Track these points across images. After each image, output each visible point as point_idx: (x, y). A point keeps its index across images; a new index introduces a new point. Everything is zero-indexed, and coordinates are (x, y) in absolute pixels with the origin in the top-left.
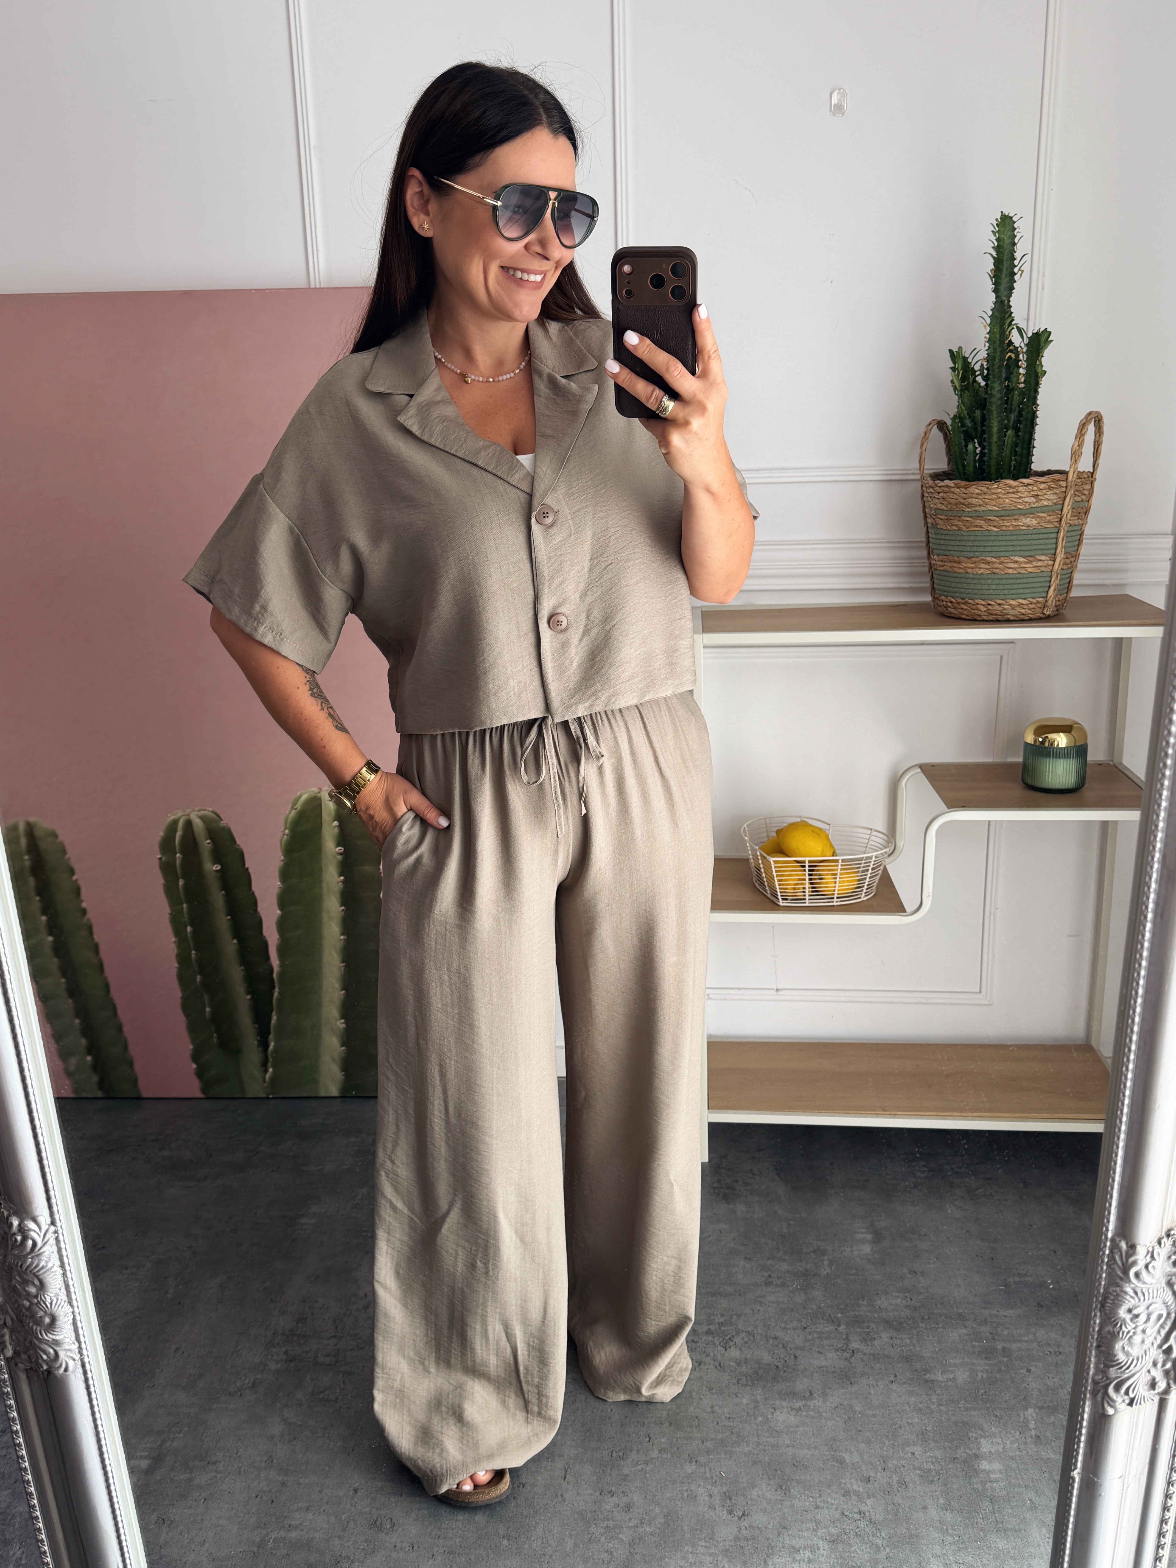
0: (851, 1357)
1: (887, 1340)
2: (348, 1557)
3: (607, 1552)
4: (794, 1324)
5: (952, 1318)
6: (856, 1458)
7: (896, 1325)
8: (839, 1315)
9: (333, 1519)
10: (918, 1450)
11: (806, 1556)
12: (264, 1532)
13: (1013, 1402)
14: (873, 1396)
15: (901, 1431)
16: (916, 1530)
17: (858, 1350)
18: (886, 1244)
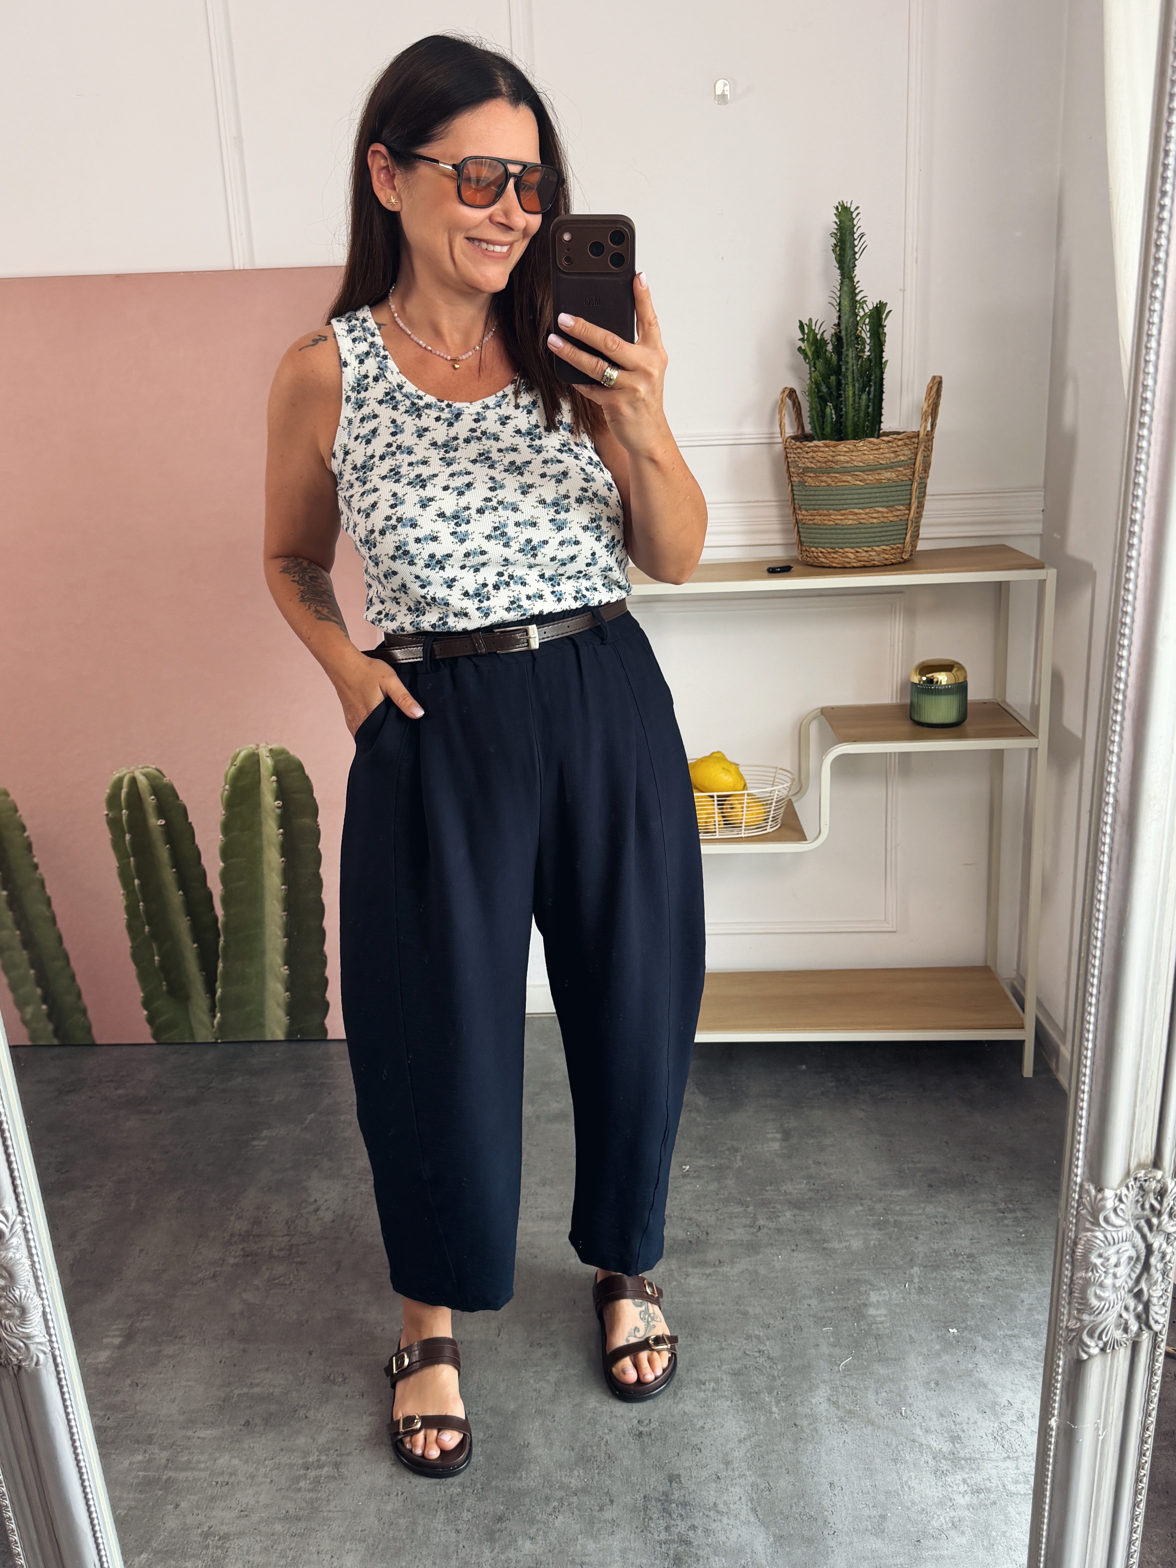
0: (757, 1232)
1: (790, 1217)
2: (304, 1406)
3: (535, 1390)
4: (707, 1207)
5: (849, 1198)
6: (758, 1310)
7: (799, 1205)
8: (748, 1199)
9: (290, 1377)
10: (814, 1302)
11: (711, 1386)
12: (229, 1389)
13: (901, 1263)
14: (775, 1263)
15: (800, 1289)
16: (809, 1363)
17: (763, 1226)
18: (794, 1141)
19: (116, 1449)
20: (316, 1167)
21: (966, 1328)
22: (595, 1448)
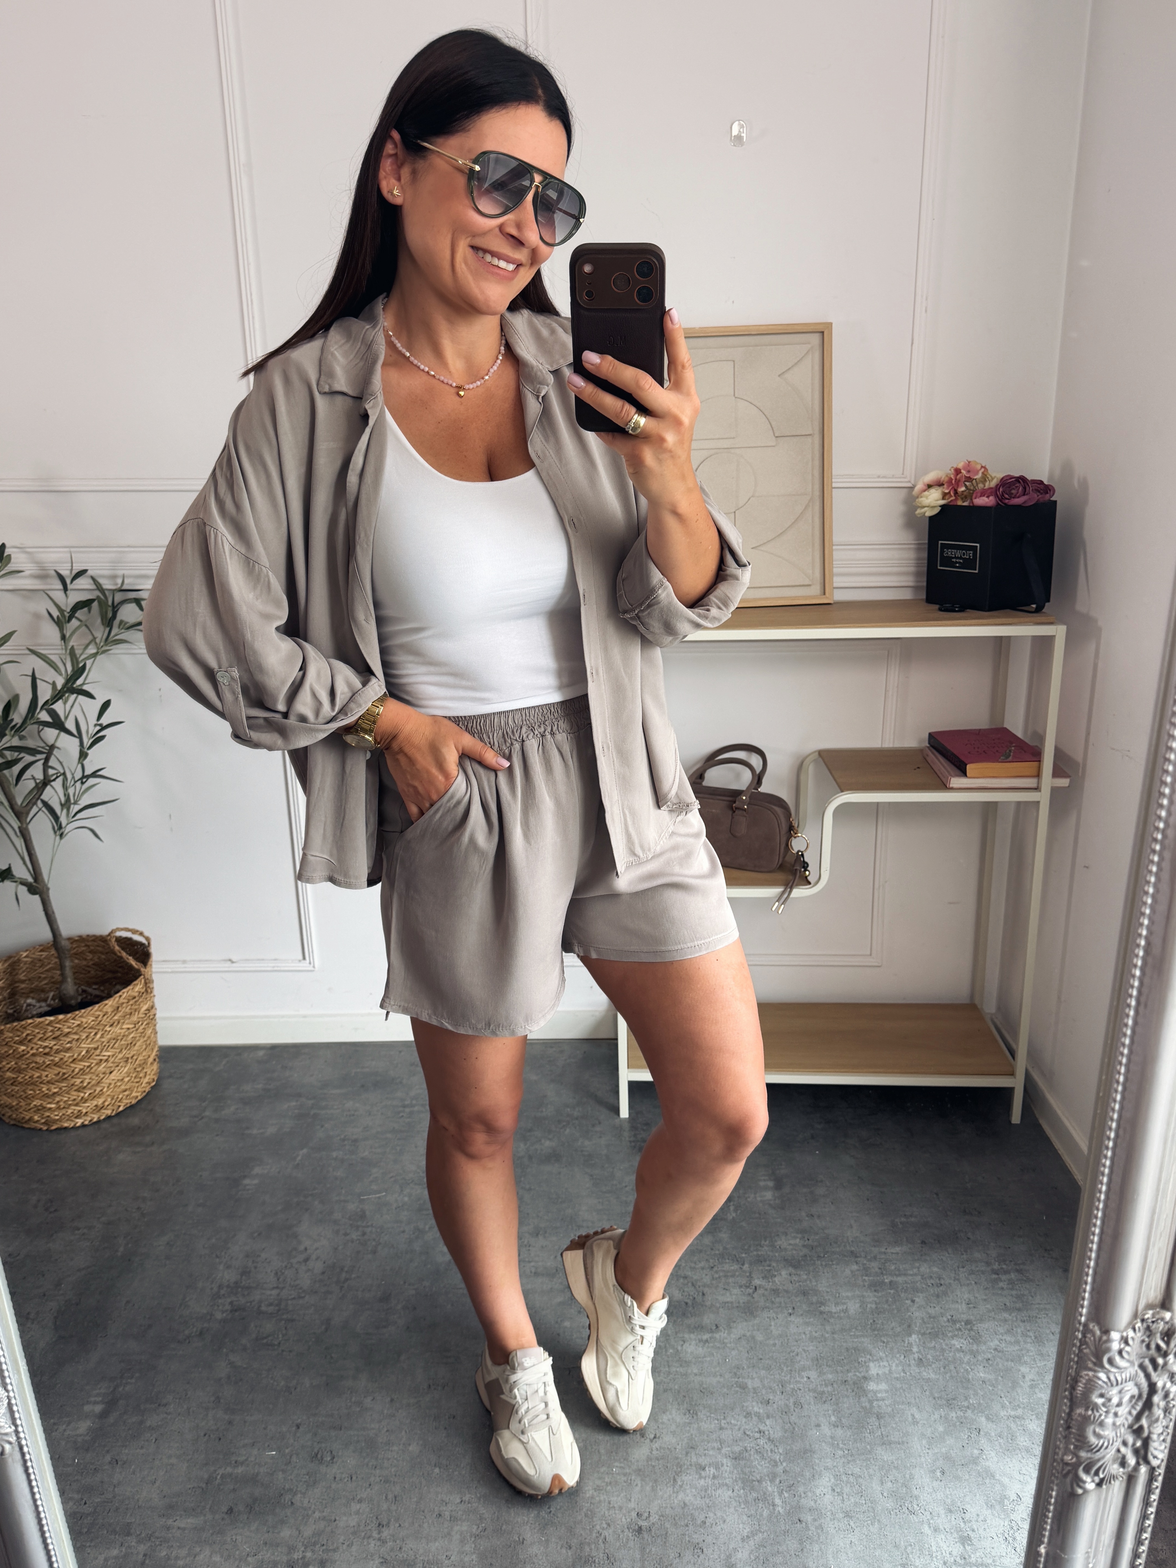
0: (754, 1292)
1: (786, 1276)
2: (290, 1490)
5: (843, 1255)
6: (757, 1383)
7: (794, 1264)
8: (744, 1255)
9: (276, 1455)
10: (813, 1374)
11: (712, 1473)
12: (212, 1469)
13: (898, 1329)
14: (773, 1327)
15: (798, 1358)
16: (811, 1446)
17: (760, 1286)
18: (786, 1190)
19: (91, 1541)
20: (307, 1210)
21: (968, 1407)
22: (593, 1547)
